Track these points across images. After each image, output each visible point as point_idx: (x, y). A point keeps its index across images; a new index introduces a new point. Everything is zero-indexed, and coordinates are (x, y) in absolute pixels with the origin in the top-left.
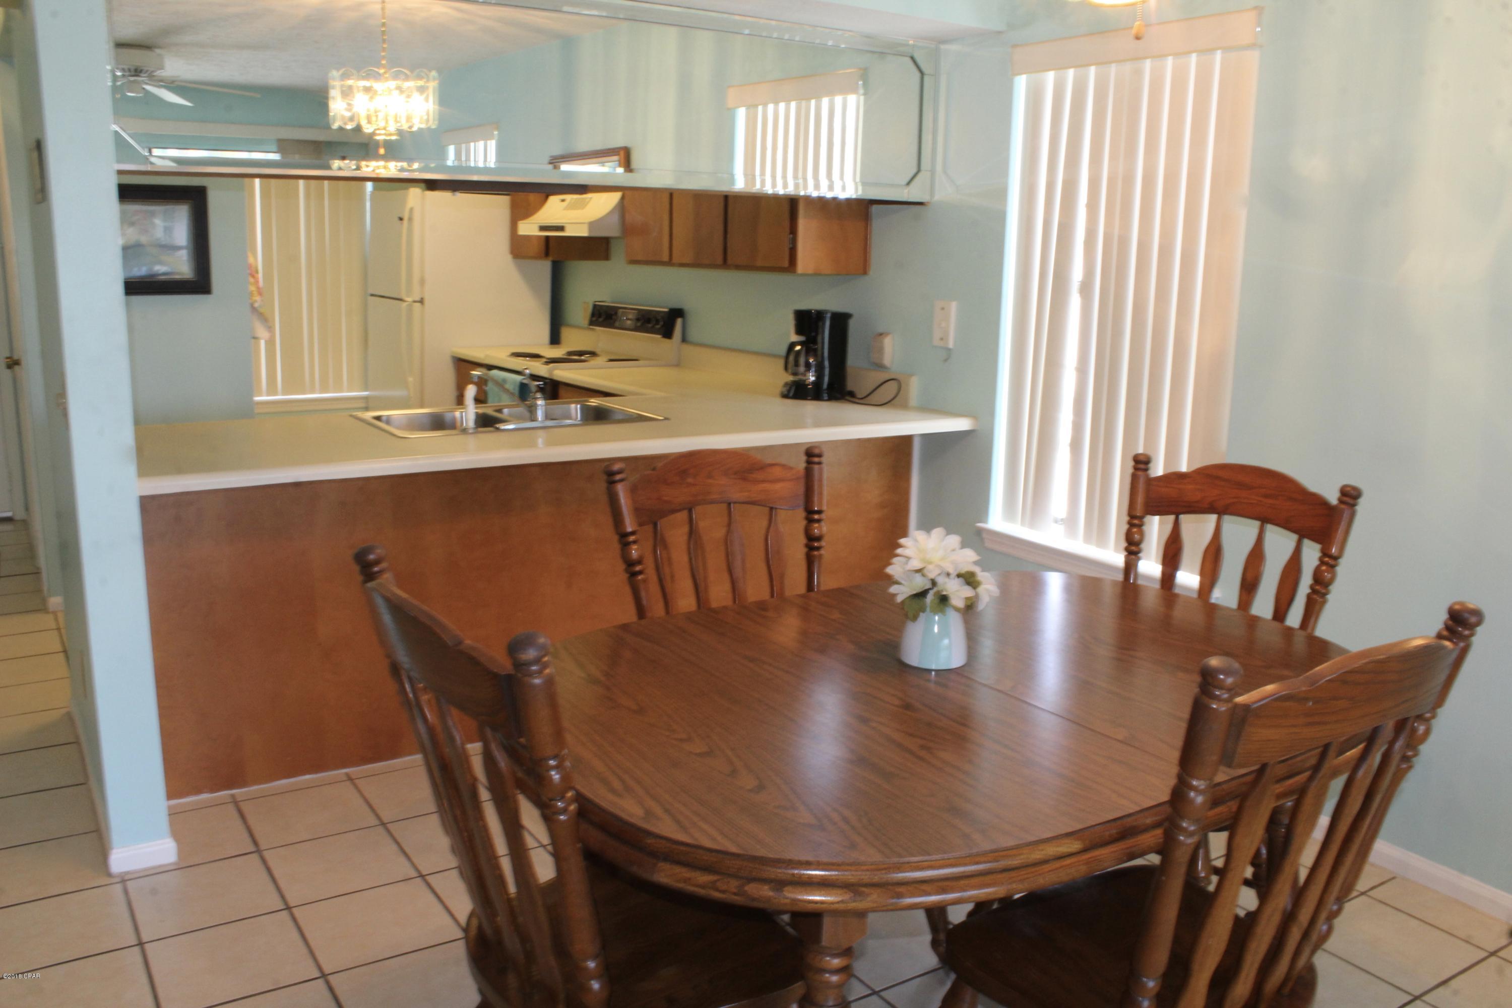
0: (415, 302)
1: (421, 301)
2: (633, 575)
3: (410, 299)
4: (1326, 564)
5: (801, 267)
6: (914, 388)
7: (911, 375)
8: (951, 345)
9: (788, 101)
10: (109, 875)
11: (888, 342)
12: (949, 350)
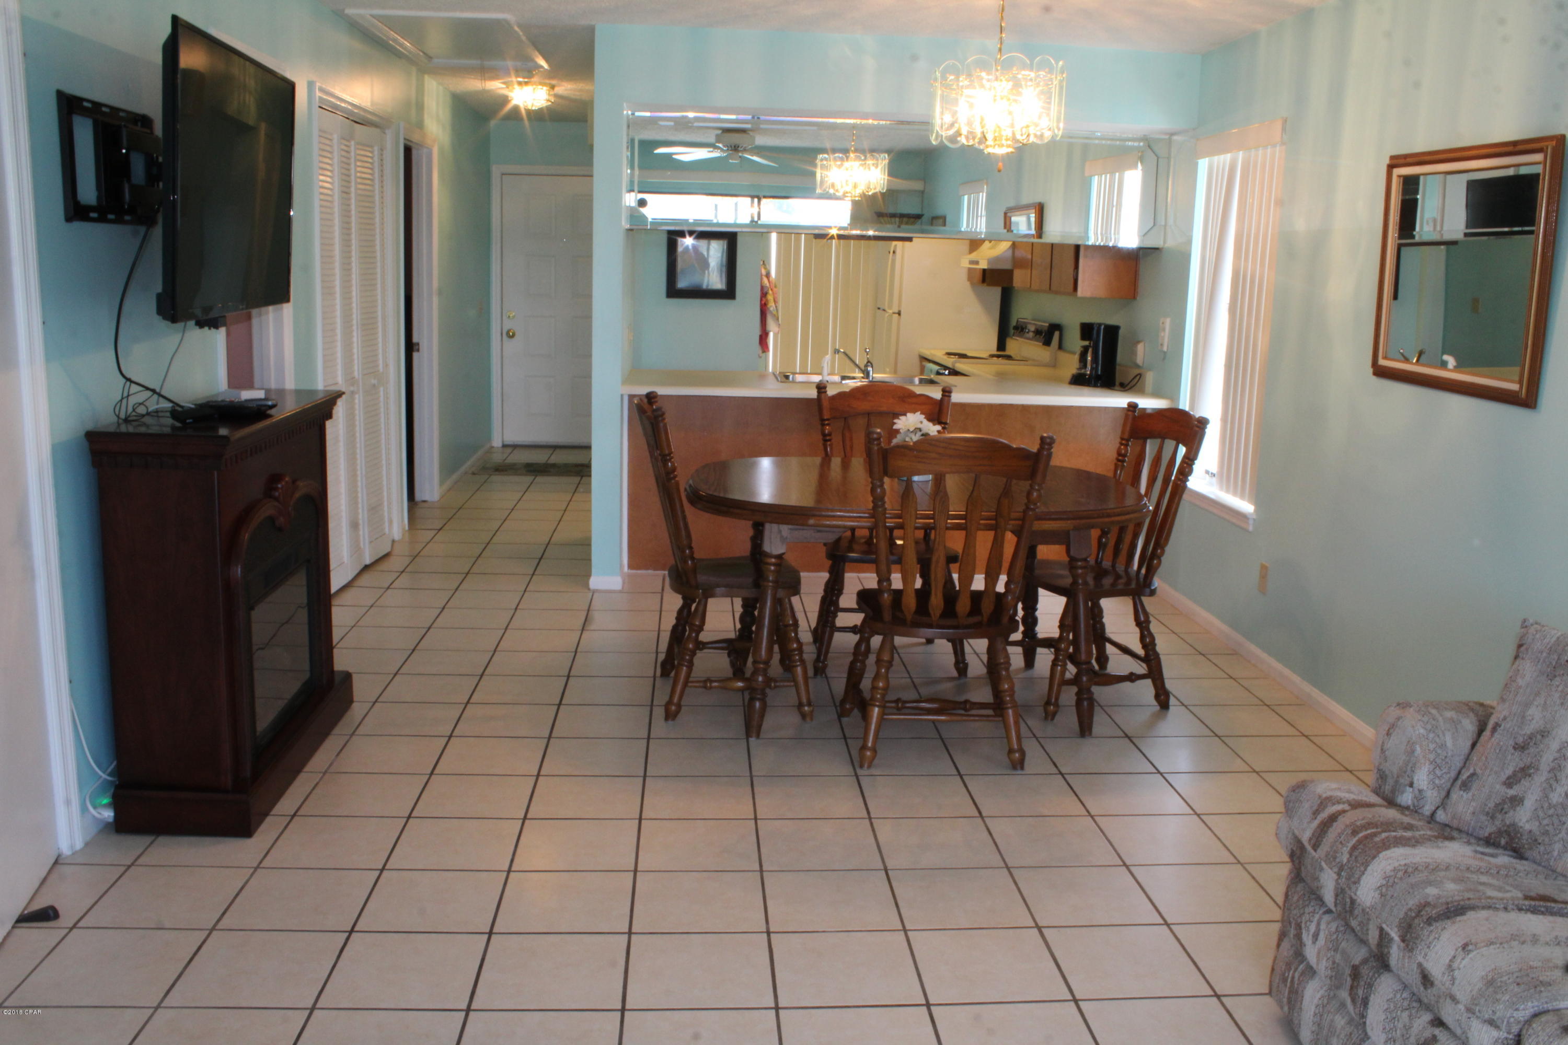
0: (894, 313)
1: (899, 314)
2: (825, 441)
3: (891, 311)
4: (1187, 464)
5: (1080, 292)
6: (1150, 378)
7: (1150, 370)
8: (1165, 349)
9: (1106, 174)
10: (589, 589)
11: (1140, 347)
12: (1165, 353)
